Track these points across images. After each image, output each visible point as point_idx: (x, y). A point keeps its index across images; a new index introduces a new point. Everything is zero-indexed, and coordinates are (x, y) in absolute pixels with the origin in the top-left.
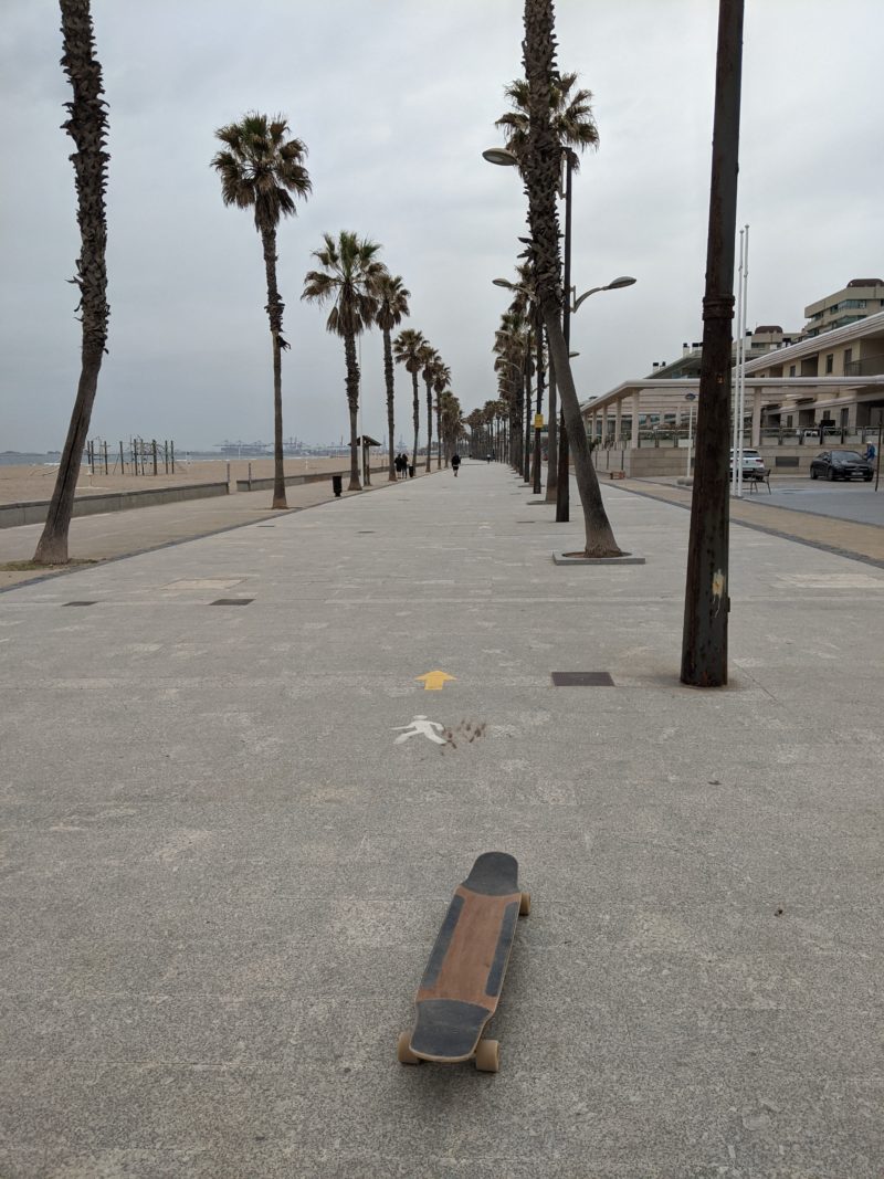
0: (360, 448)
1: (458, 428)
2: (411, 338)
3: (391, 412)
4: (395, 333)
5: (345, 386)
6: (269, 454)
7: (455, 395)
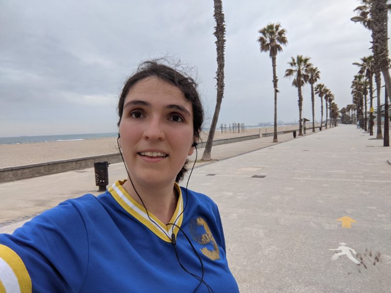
0: (302, 122)
1: (337, 114)
2: (320, 86)
3: (313, 110)
4: (315, 85)
5: (298, 103)
6: (272, 125)
7: (336, 104)
